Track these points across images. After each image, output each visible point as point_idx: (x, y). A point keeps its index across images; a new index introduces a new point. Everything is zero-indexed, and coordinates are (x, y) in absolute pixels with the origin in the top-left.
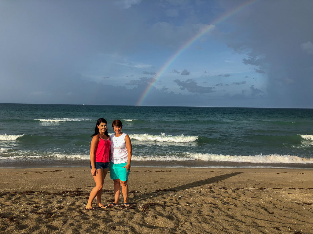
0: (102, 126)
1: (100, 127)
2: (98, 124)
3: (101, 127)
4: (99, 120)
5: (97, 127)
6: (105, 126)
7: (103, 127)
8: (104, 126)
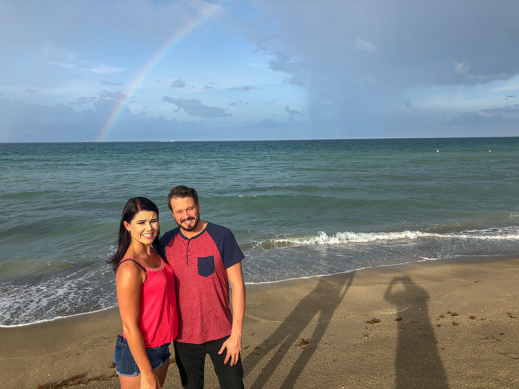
0: (143, 222)
1: (134, 227)
2: (128, 216)
3: (140, 228)
4: (131, 204)
5: (122, 227)
6: (150, 222)
7: (147, 227)
8: (147, 223)
